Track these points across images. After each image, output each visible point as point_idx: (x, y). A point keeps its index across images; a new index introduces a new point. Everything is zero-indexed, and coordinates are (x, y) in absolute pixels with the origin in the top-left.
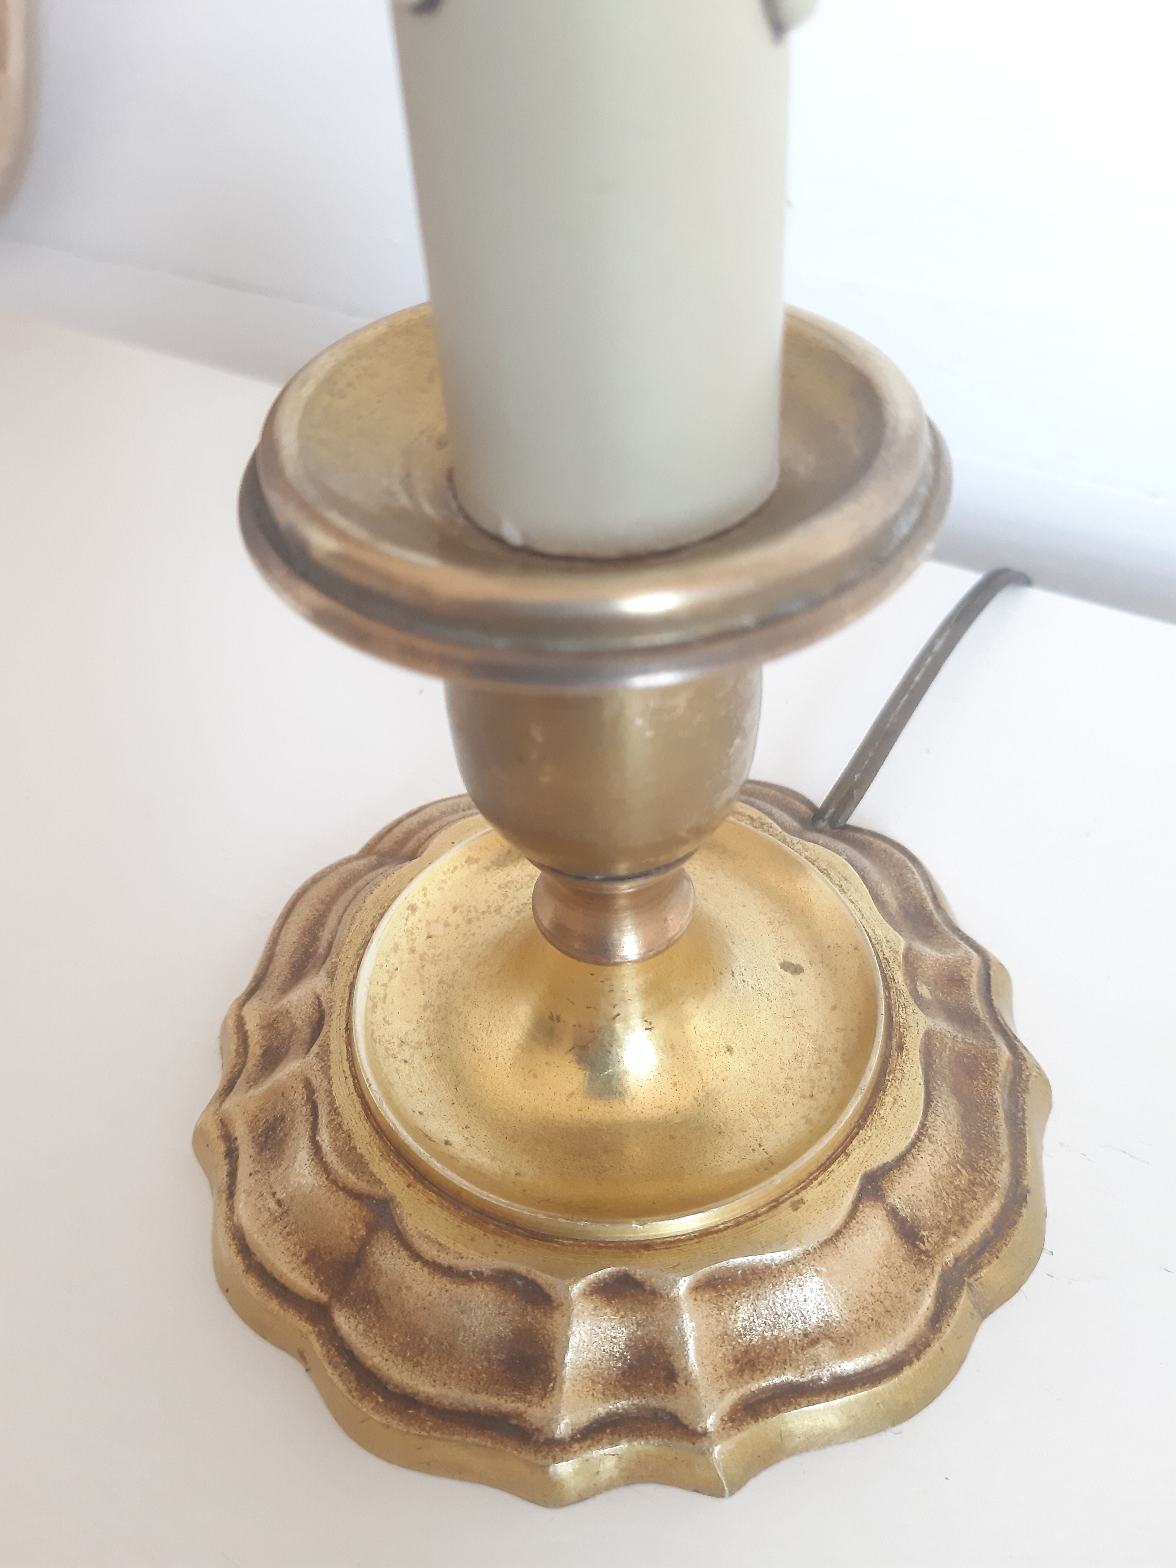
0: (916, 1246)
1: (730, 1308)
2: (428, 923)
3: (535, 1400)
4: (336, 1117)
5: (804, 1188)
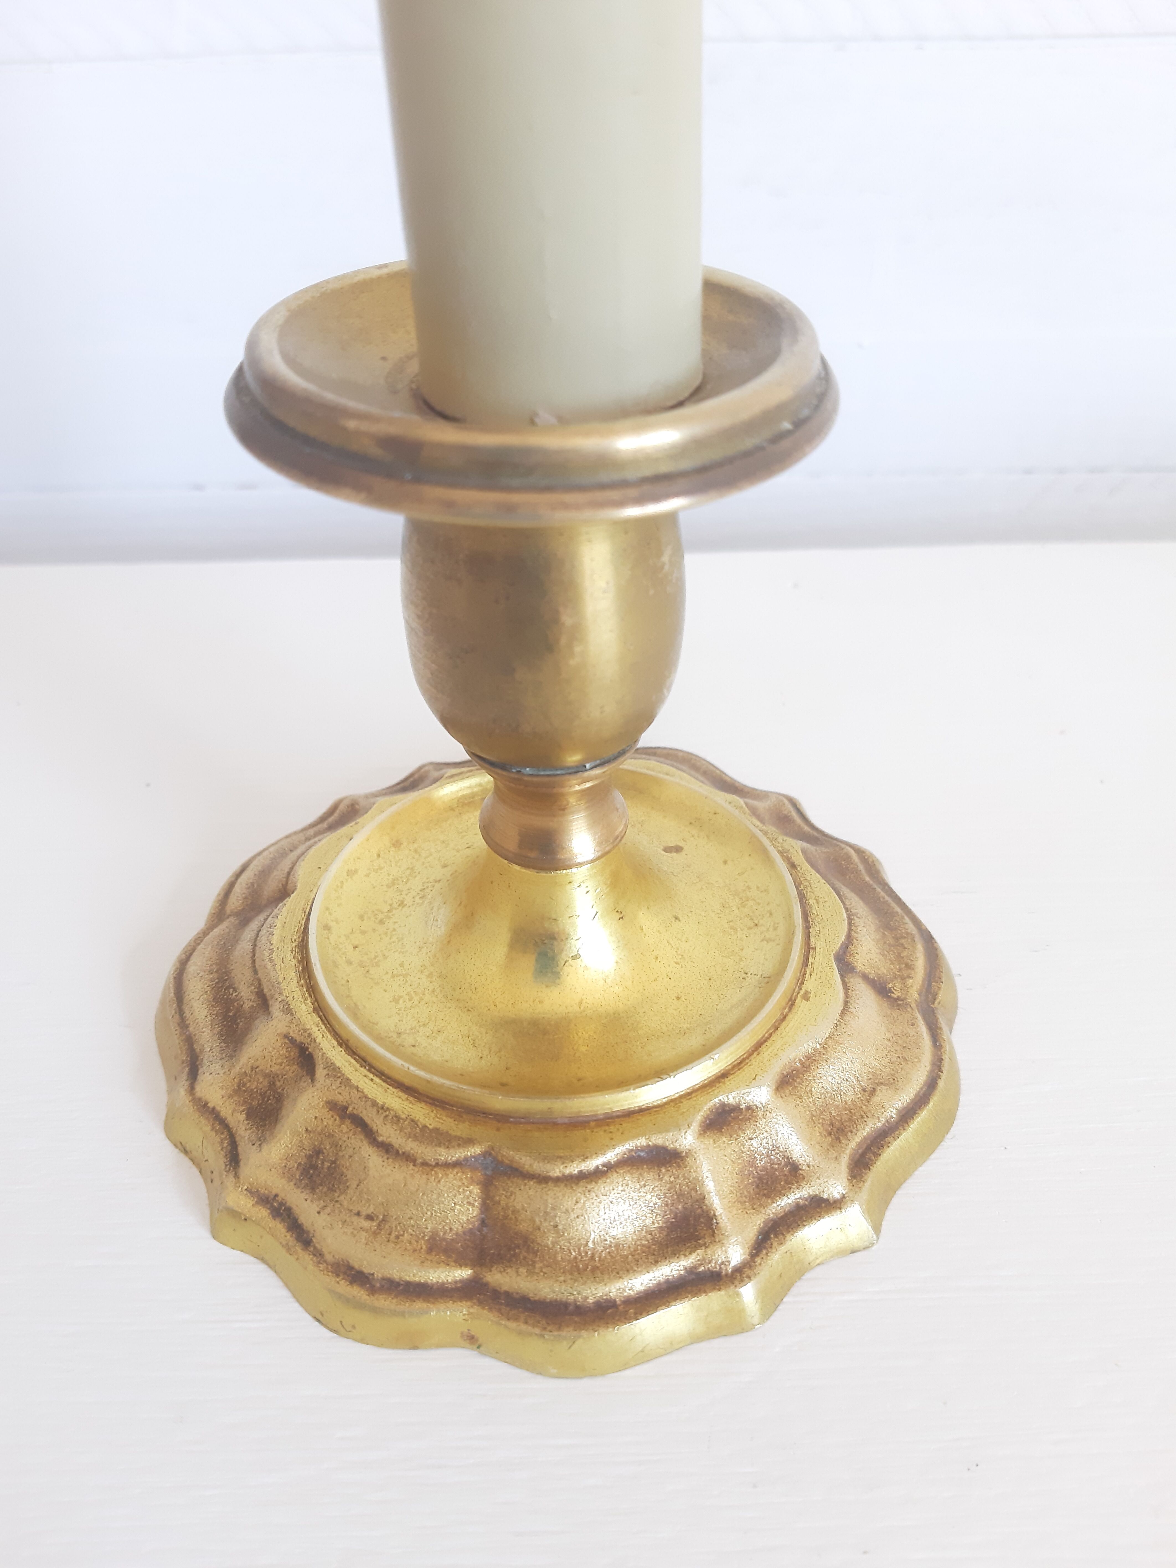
0: (890, 997)
1: (806, 1094)
2: (347, 937)
3: (708, 1240)
4: (387, 1113)
5: (802, 983)
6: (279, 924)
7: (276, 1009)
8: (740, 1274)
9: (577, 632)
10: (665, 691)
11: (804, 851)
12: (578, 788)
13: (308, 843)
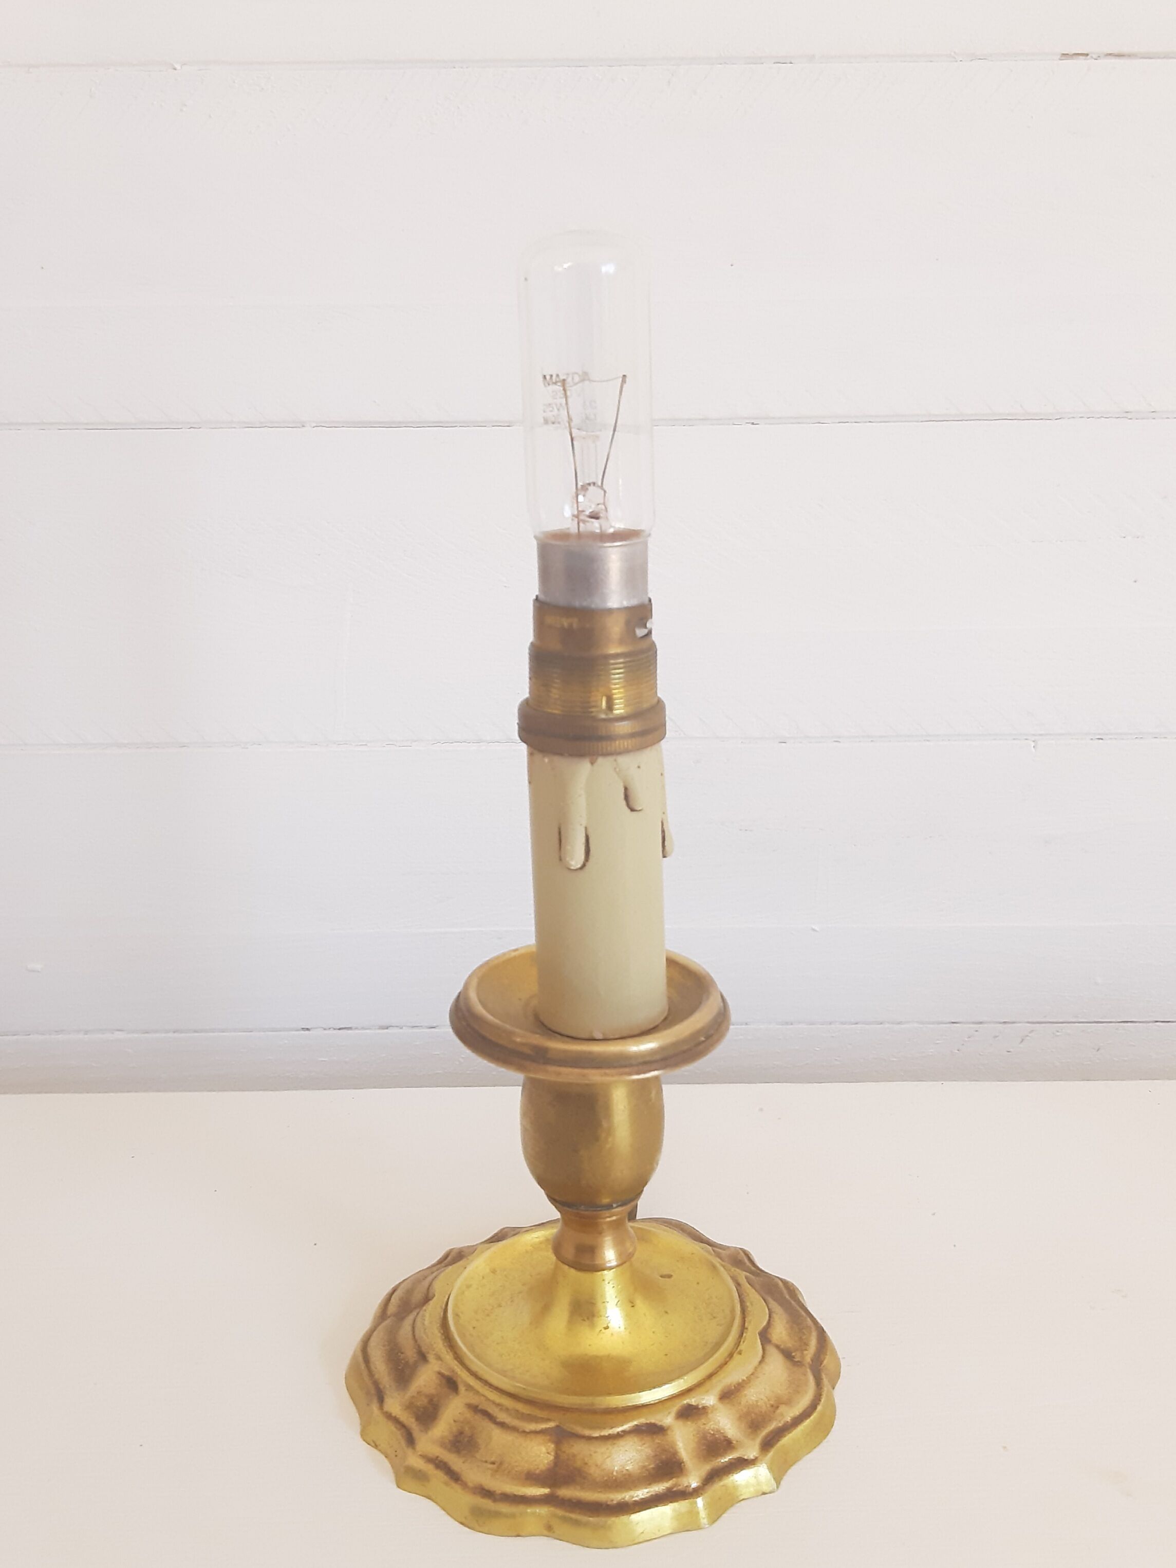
0: (792, 1359)
1: (737, 1403)
4: (501, 1407)
5: (738, 1346)
6: (427, 1315)
7: (431, 1358)
8: (696, 1492)
9: (610, 1131)
10: (655, 1165)
11: (746, 1278)
12: (608, 1219)
13: (439, 1271)
